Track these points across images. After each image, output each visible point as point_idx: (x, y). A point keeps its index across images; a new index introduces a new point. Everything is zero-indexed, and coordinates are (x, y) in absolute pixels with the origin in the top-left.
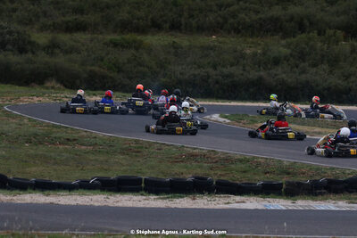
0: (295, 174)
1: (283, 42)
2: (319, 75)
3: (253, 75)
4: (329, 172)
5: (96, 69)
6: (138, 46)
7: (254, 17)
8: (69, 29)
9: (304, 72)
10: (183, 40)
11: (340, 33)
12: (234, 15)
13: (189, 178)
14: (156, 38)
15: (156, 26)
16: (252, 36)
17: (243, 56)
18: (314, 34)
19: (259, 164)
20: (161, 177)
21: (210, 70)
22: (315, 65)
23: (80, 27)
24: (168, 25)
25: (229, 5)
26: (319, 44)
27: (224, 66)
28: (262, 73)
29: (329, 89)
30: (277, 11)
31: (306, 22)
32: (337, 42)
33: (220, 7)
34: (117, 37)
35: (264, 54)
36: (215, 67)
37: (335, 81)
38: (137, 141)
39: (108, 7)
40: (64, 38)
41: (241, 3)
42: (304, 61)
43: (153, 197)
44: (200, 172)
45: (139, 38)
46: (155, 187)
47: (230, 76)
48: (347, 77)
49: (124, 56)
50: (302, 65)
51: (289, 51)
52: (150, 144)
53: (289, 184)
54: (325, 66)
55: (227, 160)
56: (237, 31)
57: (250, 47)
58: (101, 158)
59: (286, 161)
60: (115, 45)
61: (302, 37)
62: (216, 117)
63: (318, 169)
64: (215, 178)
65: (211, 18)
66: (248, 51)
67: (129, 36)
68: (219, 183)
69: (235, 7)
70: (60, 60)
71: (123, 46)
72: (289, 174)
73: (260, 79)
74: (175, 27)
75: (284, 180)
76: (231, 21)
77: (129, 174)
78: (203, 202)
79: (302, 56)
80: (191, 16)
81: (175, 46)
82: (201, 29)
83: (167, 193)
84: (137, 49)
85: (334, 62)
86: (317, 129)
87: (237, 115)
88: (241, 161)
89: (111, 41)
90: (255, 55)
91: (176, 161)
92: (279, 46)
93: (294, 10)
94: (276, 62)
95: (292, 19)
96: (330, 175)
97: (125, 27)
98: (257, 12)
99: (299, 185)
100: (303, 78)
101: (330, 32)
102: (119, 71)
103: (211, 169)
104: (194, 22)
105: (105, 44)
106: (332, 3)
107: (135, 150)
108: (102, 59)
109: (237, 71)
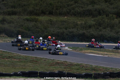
0: (97, 70)
2: (107, 32)
3: (81, 32)
4: (110, 70)
5: (20, 29)
6: (36, 21)
7: (81, 9)
8: (10, 14)
9: (101, 31)
10: (54, 18)
11: (114, 16)
12: (73, 9)
13: (56, 72)
14: (43, 17)
15: (43, 13)
17: (77, 25)
19: (83, 66)
20: (45, 71)
21: (64, 30)
22: (105, 28)
23: (14, 13)
24: (48, 13)
25: (72, 5)
26: (106, 20)
27: (70, 28)
28: (85, 31)
29: (110, 37)
30: (90, 7)
31: (101, 11)
32: (113, 19)
33: (68, 5)
34: (28, 17)
35: (85, 24)
36: (66, 29)
37: (113, 34)
38: (36, 58)
39: (25, 5)
40: (8, 17)
42: (101, 27)
43: (42, 79)
44: (61, 70)
45: (37, 17)
47: (72, 32)
48: (117, 33)
49: (31, 24)
50: (100, 28)
51: (94, 23)
52: (41, 59)
53: (95, 74)
54: (109, 29)
55: (71, 65)
56: (75, 15)
57: (80, 21)
58: (22, 64)
59: (94, 65)
60: (28, 20)
61: (100, 17)
62: (67, 48)
63: (106, 68)
64: (67, 72)
65: (65, 10)
66: (79, 23)
67: (33, 17)
69: (74, 6)
70: (6, 26)
71: (30, 21)
72: (95, 70)
73: (84, 33)
74: (51, 13)
75: (93, 72)
76: (72, 11)
77: (33, 70)
79: (100, 25)
80: (57, 9)
81: (51, 21)
82: (61, 14)
84: (36, 22)
85: (112, 27)
86: (106, 53)
87: (74, 47)
88: (76, 65)
90: (82, 24)
91: (51, 65)
92: (91, 21)
93: (97, 7)
94: (90, 27)
95: (96, 10)
96: (111, 71)
97: (31, 13)
98: (82, 8)
99: (99, 74)
100: (100, 33)
101: (111, 15)
102: (29, 30)
103: (65, 68)
104: (58, 11)
105: (24, 20)
106: (111, 4)
107: (35, 61)
108: (22, 26)
109: (75, 30)
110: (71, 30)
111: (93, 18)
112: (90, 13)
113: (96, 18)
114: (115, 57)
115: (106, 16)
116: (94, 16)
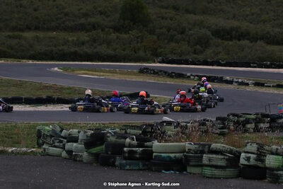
1: (86, 35)
2: (103, 49)
3: (73, 49)
5: (1, 48)
6: (20, 37)
7: (73, 23)
9: (95, 48)
10: (41, 34)
11: (111, 30)
12: (63, 23)
13: (44, 97)
14: (29, 33)
15: (29, 28)
16: (72, 32)
17: (68, 41)
18: (100, 31)
19: (76, 90)
20: (31, 96)
21: (54, 49)
22: (100, 45)
24: (33, 28)
25: (61, 18)
26: (102, 35)
28: (76, 49)
29: (107, 55)
30: (83, 21)
31: (96, 26)
32: (110, 34)
33: (57, 19)
34: (11, 34)
35: (77, 40)
36: (55, 46)
37: (110, 52)
38: (20, 81)
39: (7, 20)
41: (67, 17)
43: (28, 106)
44: (49, 94)
45: (21, 34)
46: (29, 101)
47: (62, 50)
48: (115, 50)
49: (14, 42)
50: (95, 45)
51: (88, 39)
52: (26, 82)
54: (105, 45)
55: (62, 88)
56: (65, 30)
57: (71, 37)
58: (4, 89)
60: (10, 37)
61: (94, 32)
62: (56, 69)
64: (56, 97)
65: (53, 24)
66: (70, 39)
67: (16, 33)
68: (58, 99)
69: (64, 19)
71: (13, 38)
73: (76, 51)
74: (37, 28)
76: (62, 25)
77: (17, 96)
78: (51, 108)
79: (95, 41)
81: (37, 37)
82: (49, 29)
83: (34, 104)
84: (20, 39)
85: (109, 43)
86: (102, 74)
87: (65, 68)
88: (67, 88)
89: (9, 36)
90: (73, 40)
91: (38, 89)
92: (84, 37)
93: (90, 20)
95: (90, 24)
97: (14, 29)
98: (74, 21)
100: (95, 51)
101: (107, 30)
102: (12, 49)
103: (54, 92)
104: (45, 26)
105: (6, 37)
106: (108, 16)
107: (20, 85)
108: (4, 44)
109: (65, 48)
110: (60, 48)
111: (86, 33)
112: (82, 28)
113: (91, 33)
114: (113, 78)
115: (102, 30)
116: (87, 31)
